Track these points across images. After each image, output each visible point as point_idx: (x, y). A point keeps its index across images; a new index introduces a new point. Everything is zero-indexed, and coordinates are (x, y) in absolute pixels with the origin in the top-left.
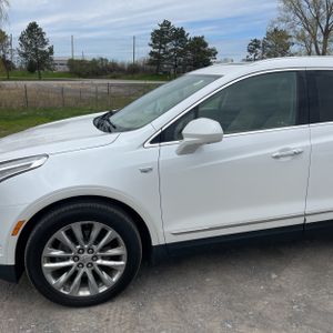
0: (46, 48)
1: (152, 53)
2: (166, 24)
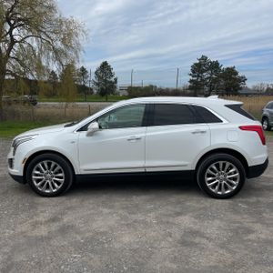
0: (112, 79)
1: (191, 81)
2: (204, 58)
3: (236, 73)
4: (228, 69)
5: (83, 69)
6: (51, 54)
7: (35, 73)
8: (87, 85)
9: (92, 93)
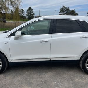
0: (33, 13)
2: (64, 7)
3: (75, 12)
4: (72, 10)
5: (22, 10)
6: (9, 3)
7: (4, 10)
8: (24, 15)
9: (26, 18)
